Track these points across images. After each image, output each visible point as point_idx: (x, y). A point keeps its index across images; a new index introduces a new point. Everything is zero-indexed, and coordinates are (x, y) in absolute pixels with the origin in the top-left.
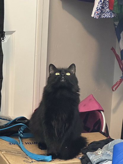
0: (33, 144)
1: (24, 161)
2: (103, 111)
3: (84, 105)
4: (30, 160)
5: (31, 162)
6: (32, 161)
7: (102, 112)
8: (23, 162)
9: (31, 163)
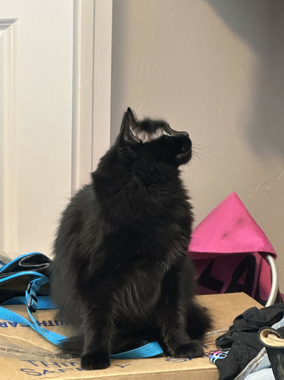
0: (58, 325)
1: (22, 370)
2: (274, 256)
3: (225, 235)
4: (40, 369)
5: (42, 373)
6: (45, 372)
7: (270, 259)
8: (18, 373)
9: (40, 374)
